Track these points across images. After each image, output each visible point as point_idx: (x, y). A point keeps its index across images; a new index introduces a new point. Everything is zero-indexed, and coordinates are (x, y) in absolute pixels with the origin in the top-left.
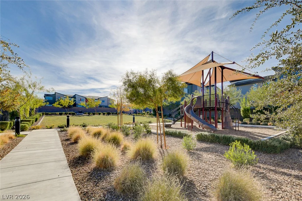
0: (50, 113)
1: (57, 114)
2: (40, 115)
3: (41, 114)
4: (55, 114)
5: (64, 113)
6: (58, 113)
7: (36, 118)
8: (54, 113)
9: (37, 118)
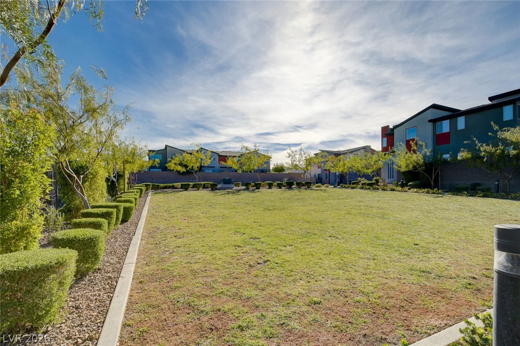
0: (162, 185)
1: (176, 188)
2: (141, 190)
3: (144, 188)
4: (173, 187)
5: (192, 183)
6: (178, 184)
7: (125, 209)
8: (171, 185)
9: (127, 205)
